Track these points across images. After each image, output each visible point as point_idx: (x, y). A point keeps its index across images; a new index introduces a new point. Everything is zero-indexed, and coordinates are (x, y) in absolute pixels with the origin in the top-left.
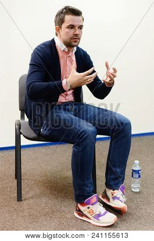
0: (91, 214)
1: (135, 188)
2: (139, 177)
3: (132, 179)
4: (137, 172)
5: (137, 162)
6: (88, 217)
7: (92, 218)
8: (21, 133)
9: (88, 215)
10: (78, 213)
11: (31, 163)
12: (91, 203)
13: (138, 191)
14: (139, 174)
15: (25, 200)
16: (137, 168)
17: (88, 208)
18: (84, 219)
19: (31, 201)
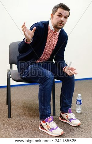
0: (48, 128)
1: (78, 111)
2: (81, 104)
3: (77, 105)
4: (80, 101)
5: (79, 95)
6: (46, 130)
7: (48, 130)
8: (10, 77)
9: (46, 128)
10: (41, 127)
11: (16, 96)
12: (48, 121)
13: (80, 112)
14: (81, 102)
15: (13, 117)
16: (79, 99)
17: (47, 124)
18: (44, 130)
19: (16, 118)
